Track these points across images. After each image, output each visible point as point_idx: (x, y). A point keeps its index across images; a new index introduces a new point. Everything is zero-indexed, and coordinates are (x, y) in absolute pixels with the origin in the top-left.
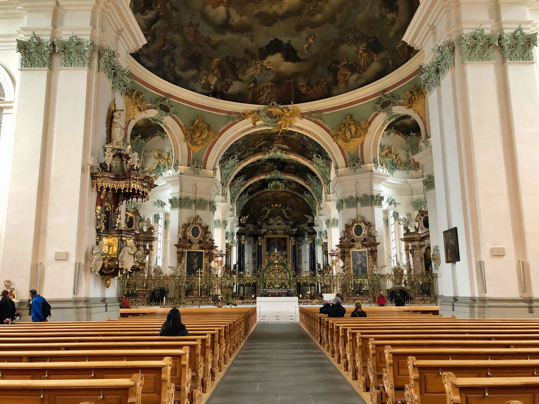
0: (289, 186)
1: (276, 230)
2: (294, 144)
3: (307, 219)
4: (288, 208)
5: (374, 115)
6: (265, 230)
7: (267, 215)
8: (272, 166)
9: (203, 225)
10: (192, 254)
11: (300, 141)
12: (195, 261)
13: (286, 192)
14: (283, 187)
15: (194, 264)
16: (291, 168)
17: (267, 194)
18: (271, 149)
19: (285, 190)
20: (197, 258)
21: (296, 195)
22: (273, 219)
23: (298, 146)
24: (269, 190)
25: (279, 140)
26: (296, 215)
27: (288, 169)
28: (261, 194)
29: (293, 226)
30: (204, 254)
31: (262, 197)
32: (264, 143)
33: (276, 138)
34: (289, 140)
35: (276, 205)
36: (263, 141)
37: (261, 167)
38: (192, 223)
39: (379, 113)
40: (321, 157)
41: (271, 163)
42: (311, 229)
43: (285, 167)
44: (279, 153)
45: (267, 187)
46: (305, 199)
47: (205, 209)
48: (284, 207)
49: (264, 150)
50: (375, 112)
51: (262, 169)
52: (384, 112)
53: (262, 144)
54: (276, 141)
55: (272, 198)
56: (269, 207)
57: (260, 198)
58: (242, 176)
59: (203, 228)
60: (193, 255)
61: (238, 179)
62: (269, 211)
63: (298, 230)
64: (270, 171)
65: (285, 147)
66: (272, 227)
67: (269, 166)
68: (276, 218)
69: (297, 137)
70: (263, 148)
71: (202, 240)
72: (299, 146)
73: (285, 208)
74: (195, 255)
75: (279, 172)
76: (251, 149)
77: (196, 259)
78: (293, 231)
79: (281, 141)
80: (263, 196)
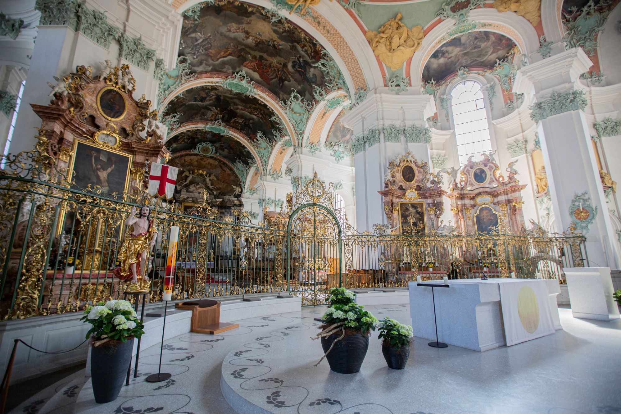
0: (221, 152)
1: (197, 198)
2: (269, 74)
3: (234, 190)
4: (212, 177)
5: (435, 22)
6: (185, 197)
7: (188, 181)
8: (217, 114)
9: (137, 96)
10: (94, 154)
11: (278, 71)
12: (103, 175)
13: (215, 159)
14: (214, 151)
15: (99, 182)
16: (238, 122)
17: (192, 157)
18: (237, 73)
19: (214, 156)
20: (109, 170)
21: (224, 164)
22: (194, 186)
23: (272, 79)
24: (196, 152)
25: (252, 62)
26: (222, 186)
27: (235, 122)
28: (186, 155)
29: (216, 197)
30: (130, 165)
31: (185, 160)
32: (231, 60)
33: (249, 56)
34: (265, 65)
35: (201, 172)
36: (230, 54)
37: (203, 110)
38: (105, 79)
39: (444, 20)
40: (300, 99)
41: (216, 109)
42: (238, 200)
43: (231, 119)
44: (244, 83)
45: (195, 149)
46: (235, 169)
47: (146, 68)
48: (208, 175)
49: (226, 72)
50: (438, 18)
51: (204, 114)
52: (454, 17)
53: (228, 61)
54: (247, 62)
55: (196, 163)
56: (191, 172)
57: (183, 161)
58: (177, 113)
59: (137, 103)
60: (97, 159)
61: (171, 116)
62: (191, 177)
63: (223, 200)
64: (212, 121)
65: (256, 75)
66: (192, 195)
67: (212, 113)
68: (198, 186)
69: (278, 63)
70: (227, 66)
71: (128, 129)
72: (275, 78)
73: (209, 177)
74: (103, 158)
75: (222, 124)
76: (211, 61)
77: (104, 169)
78: (216, 202)
79: (253, 64)
80: (187, 158)
